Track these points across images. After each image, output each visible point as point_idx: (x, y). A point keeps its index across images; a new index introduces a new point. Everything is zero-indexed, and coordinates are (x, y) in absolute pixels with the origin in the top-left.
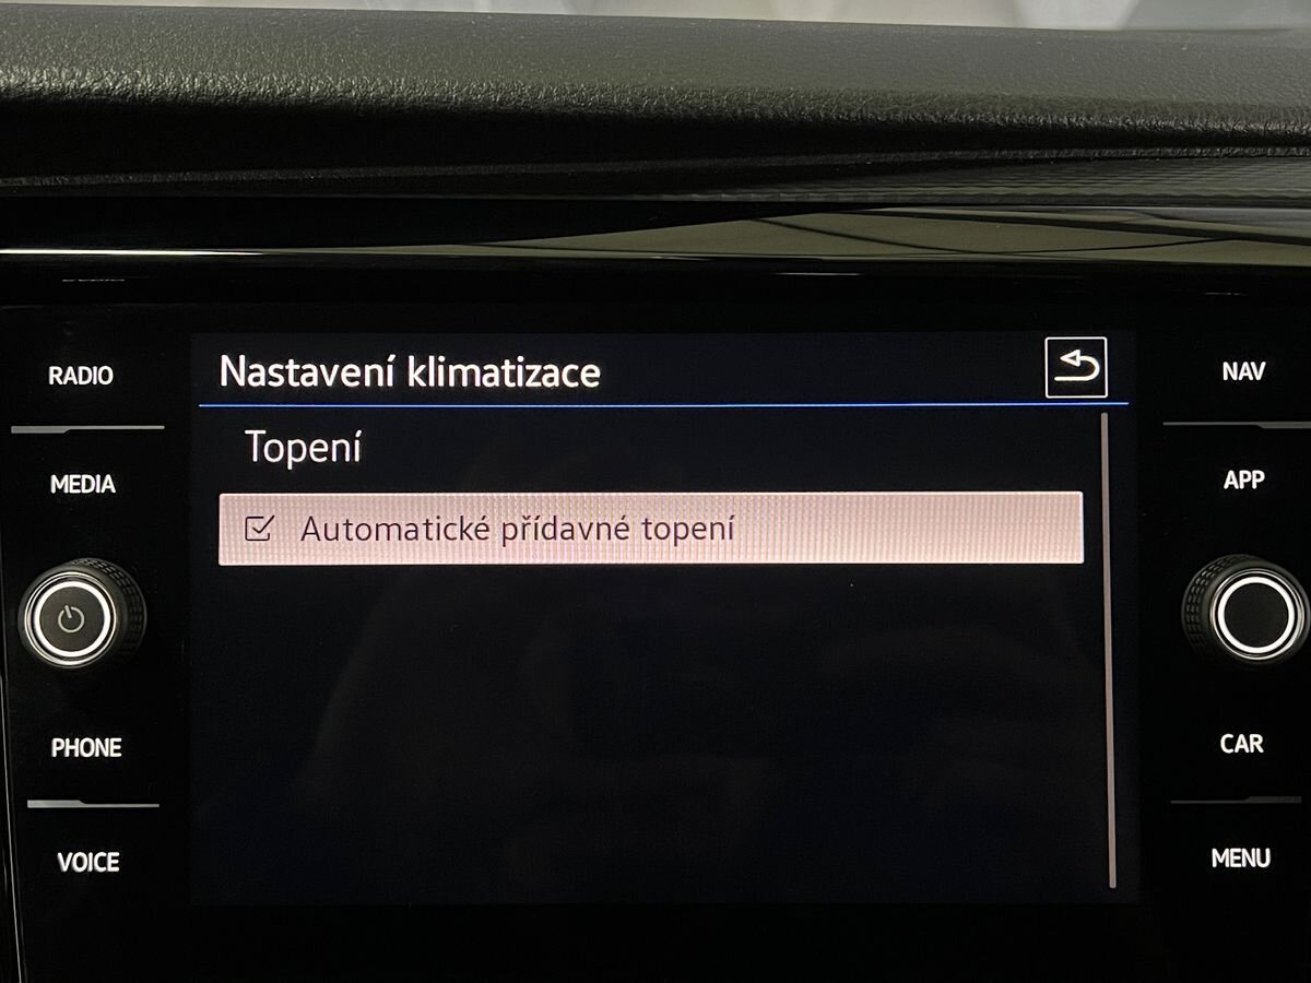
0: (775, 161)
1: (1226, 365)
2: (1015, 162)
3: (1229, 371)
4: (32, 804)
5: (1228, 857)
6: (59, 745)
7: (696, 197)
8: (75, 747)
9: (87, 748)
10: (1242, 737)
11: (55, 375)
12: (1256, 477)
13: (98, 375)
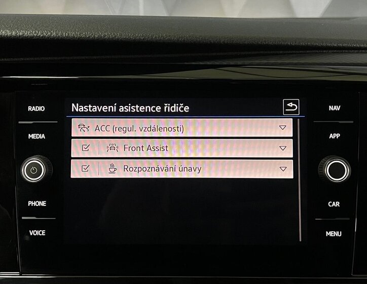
0: (214, 54)
1: (330, 106)
2: (277, 54)
3: (331, 108)
4: (23, 218)
5: (330, 234)
6: (30, 203)
7: (193, 63)
8: (34, 203)
9: (37, 204)
10: (334, 202)
11: (30, 108)
12: (338, 135)
13: (40, 109)
